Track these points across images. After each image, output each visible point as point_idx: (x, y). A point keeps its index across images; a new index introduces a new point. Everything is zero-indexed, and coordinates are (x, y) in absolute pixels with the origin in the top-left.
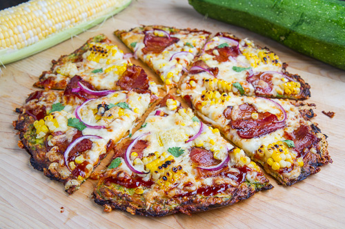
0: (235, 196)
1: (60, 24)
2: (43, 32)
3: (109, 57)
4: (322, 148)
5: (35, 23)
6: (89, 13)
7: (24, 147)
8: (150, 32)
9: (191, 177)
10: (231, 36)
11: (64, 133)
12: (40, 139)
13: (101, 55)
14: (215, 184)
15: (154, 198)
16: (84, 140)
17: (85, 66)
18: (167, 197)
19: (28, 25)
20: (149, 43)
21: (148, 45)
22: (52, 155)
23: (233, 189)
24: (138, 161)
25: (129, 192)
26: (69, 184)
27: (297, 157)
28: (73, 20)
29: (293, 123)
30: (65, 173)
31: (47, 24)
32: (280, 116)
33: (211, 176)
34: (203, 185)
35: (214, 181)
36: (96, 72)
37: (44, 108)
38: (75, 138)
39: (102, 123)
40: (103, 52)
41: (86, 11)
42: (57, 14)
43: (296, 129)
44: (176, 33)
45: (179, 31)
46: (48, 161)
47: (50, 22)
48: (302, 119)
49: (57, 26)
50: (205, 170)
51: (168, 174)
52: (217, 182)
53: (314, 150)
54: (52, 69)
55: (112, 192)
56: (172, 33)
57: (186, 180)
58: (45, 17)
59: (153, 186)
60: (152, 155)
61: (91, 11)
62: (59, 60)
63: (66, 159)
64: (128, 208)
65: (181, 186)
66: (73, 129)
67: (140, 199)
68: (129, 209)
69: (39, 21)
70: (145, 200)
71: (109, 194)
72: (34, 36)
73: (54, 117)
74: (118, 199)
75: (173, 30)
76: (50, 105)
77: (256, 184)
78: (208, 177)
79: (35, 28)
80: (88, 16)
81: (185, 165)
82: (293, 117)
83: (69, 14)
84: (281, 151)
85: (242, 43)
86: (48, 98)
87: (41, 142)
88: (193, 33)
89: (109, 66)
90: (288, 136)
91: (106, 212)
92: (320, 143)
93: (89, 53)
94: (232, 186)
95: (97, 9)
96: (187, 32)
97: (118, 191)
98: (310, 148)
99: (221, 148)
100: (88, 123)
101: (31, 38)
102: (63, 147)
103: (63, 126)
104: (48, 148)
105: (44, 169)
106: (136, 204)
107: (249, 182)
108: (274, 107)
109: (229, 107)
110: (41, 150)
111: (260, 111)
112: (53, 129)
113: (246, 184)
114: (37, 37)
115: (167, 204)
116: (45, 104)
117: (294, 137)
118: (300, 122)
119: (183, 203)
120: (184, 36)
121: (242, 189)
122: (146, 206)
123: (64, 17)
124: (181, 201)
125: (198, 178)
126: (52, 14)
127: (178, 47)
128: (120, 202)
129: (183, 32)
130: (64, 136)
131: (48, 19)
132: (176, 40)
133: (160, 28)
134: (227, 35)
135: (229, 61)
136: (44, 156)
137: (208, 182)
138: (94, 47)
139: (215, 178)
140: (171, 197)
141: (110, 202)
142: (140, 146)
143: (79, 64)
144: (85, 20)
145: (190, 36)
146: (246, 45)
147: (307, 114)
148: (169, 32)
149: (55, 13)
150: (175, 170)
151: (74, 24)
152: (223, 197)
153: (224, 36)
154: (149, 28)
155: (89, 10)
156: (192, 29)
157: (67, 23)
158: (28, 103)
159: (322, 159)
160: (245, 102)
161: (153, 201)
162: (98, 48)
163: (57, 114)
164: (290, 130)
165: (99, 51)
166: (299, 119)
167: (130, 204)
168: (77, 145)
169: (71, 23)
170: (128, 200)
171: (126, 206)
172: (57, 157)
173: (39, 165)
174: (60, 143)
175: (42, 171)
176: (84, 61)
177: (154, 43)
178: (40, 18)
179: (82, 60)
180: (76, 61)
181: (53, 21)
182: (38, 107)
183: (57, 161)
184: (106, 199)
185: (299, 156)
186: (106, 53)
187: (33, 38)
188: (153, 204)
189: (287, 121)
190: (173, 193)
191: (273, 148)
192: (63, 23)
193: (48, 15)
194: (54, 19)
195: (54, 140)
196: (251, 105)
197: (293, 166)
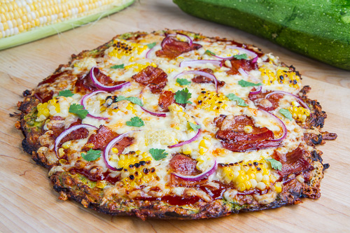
0: (203, 211)
1: (45, 17)
2: (25, 24)
3: (133, 54)
4: (313, 178)
5: (16, 13)
6: (80, 8)
7: (21, 128)
8: (172, 35)
9: (162, 183)
10: (256, 49)
11: (64, 119)
12: (39, 122)
13: (125, 52)
14: (185, 194)
15: (113, 195)
16: (81, 128)
17: (105, 62)
18: (128, 197)
19: (8, 15)
20: (167, 46)
21: (166, 48)
22: (44, 139)
23: (203, 204)
24: (115, 157)
25: (91, 185)
26: (53, 170)
27: (278, 181)
28: (61, 14)
29: (290, 144)
30: (52, 159)
31: (29, 16)
32: (278, 134)
33: (184, 186)
34: (171, 193)
35: (185, 191)
36: (116, 67)
37: (52, 93)
38: (72, 125)
39: (106, 115)
40: (127, 49)
41: (77, 7)
42: (42, 6)
43: (291, 151)
44: (201, 39)
45: (203, 38)
46: (39, 144)
47: (33, 14)
48: (304, 142)
49: (41, 19)
50: (180, 179)
51: (137, 173)
52: (188, 192)
53: (301, 178)
54: (70, 63)
55: (73, 181)
56: (196, 39)
57: (155, 184)
58: (28, 8)
59: (118, 183)
60: (132, 153)
61: (84, 7)
62: (80, 55)
63: (57, 145)
64: (83, 200)
65: (147, 189)
66: (74, 116)
67: (100, 194)
68: (84, 202)
69: (20, 11)
70: (103, 195)
71: (69, 181)
72: (14, 27)
73: (57, 102)
74: (77, 189)
75: (199, 37)
76: (58, 91)
77: (234, 204)
78: (180, 186)
79: (15, 18)
80: (79, 13)
81: (161, 169)
82: (294, 138)
83: (57, 8)
84: (259, 170)
85: (265, 58)
86: (59, 85)
87: (39, 125)
88: (219, 43)
89: (130, 64)
90: (277, 157)
91: (60, 199)
92: (314, 172)
93: (112, 49)
94: (204, 201)
95: (90, 5)
96: (212, 40)
97: (79, 181)
98: (297, 175)
99: (208, 159)
100: (92, 113)
101: (9, 28)
102: (57, 132)
103: (64, 112)
104: (43, 132)
105: (33, 152)
106: (93, 198)
107: (226, 200)
108: (275, 124)
109: (221, 116)
110: (36, 133)
111: (257, 125)
112: (54, 113)
113: (222, 202)
114: (16, 29)
115: (125, 203)
116: (54, 90)
117: (285, 159)
118: (300, 145)
119: (143, 207)
120: (208, 44)
121: (214, 205)
122: (101, 201)
123: (50, 10)
124: (141, 205)
125: (168, 185)
126: (36, 6)
127: (197, 54)
128: (78, 193)
129: (209, 40)
130: (63, 121)
131: (32, 10)
132: (197, 47)
133: (184, 33)
134: (250, 48)
135: (240, 74)
136: (36, 139)
137: (179, 191)
138: (118, 43)
139: (187, 189)
140: (131, 197)
141: (67, 191)
142: (124, 143)
143: (100, 59)
144: (76, 16)
145: (215, 44)
146: (268, 61)
147: (313, 139)
148: (192, 39)
149: (40, 5)
150: (146, 171)
151: (63, 19)
152: (189, 210)
153: (247, 48)
154: (172, 32)
155: (81, 6)
156: (221, 38)
157: (53, 17)
158: (40, 87)
159: (309, 191)
160: (244, 113)
161: (112, 198)
162: (122, 44)
163: (62, 98)
164: (283, 152)
165: (123, 48)
166: (300, 141)
167: (87, 196)
168: (73, 132)
169: (59, 18)
170: (86, 193)
171: (82, 198)
172: (48, 141)
173: (29, 148)
174: (56, 128)
175: (31, 154)
176: (105, 56)
177: (172, 47)
178: (22, 9)
179: (103, 56)
180: (97, 56)
181: (38, 13)
182: (46, 91)
183: (47, 146)
184: (65, 186)
185: (280, 180)
186: (130, 50)
187: (12, 29)
188: (110, 201)
189: (285, 141)
190: (134, 194)
191: (250, 165)
192: (49, 17)
193: (33, 7)
194: (39, 11)
195: (50, 124)
196: (250, 118)
197: (268, 190)
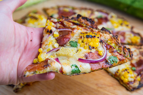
27: (137, 76)
82: (136, 55)
84: (129, 73)
117: (136, 65)
146: (112, 17)
166: (139, 56)
191: (124, 71)
197: (135, 81)
